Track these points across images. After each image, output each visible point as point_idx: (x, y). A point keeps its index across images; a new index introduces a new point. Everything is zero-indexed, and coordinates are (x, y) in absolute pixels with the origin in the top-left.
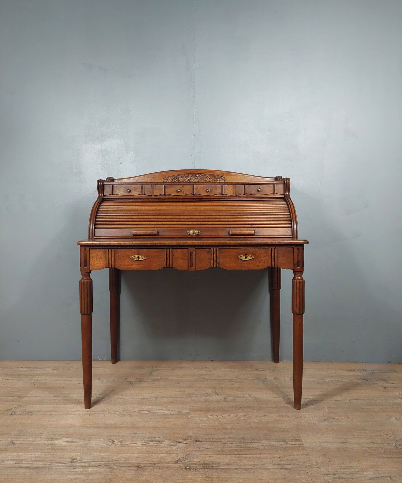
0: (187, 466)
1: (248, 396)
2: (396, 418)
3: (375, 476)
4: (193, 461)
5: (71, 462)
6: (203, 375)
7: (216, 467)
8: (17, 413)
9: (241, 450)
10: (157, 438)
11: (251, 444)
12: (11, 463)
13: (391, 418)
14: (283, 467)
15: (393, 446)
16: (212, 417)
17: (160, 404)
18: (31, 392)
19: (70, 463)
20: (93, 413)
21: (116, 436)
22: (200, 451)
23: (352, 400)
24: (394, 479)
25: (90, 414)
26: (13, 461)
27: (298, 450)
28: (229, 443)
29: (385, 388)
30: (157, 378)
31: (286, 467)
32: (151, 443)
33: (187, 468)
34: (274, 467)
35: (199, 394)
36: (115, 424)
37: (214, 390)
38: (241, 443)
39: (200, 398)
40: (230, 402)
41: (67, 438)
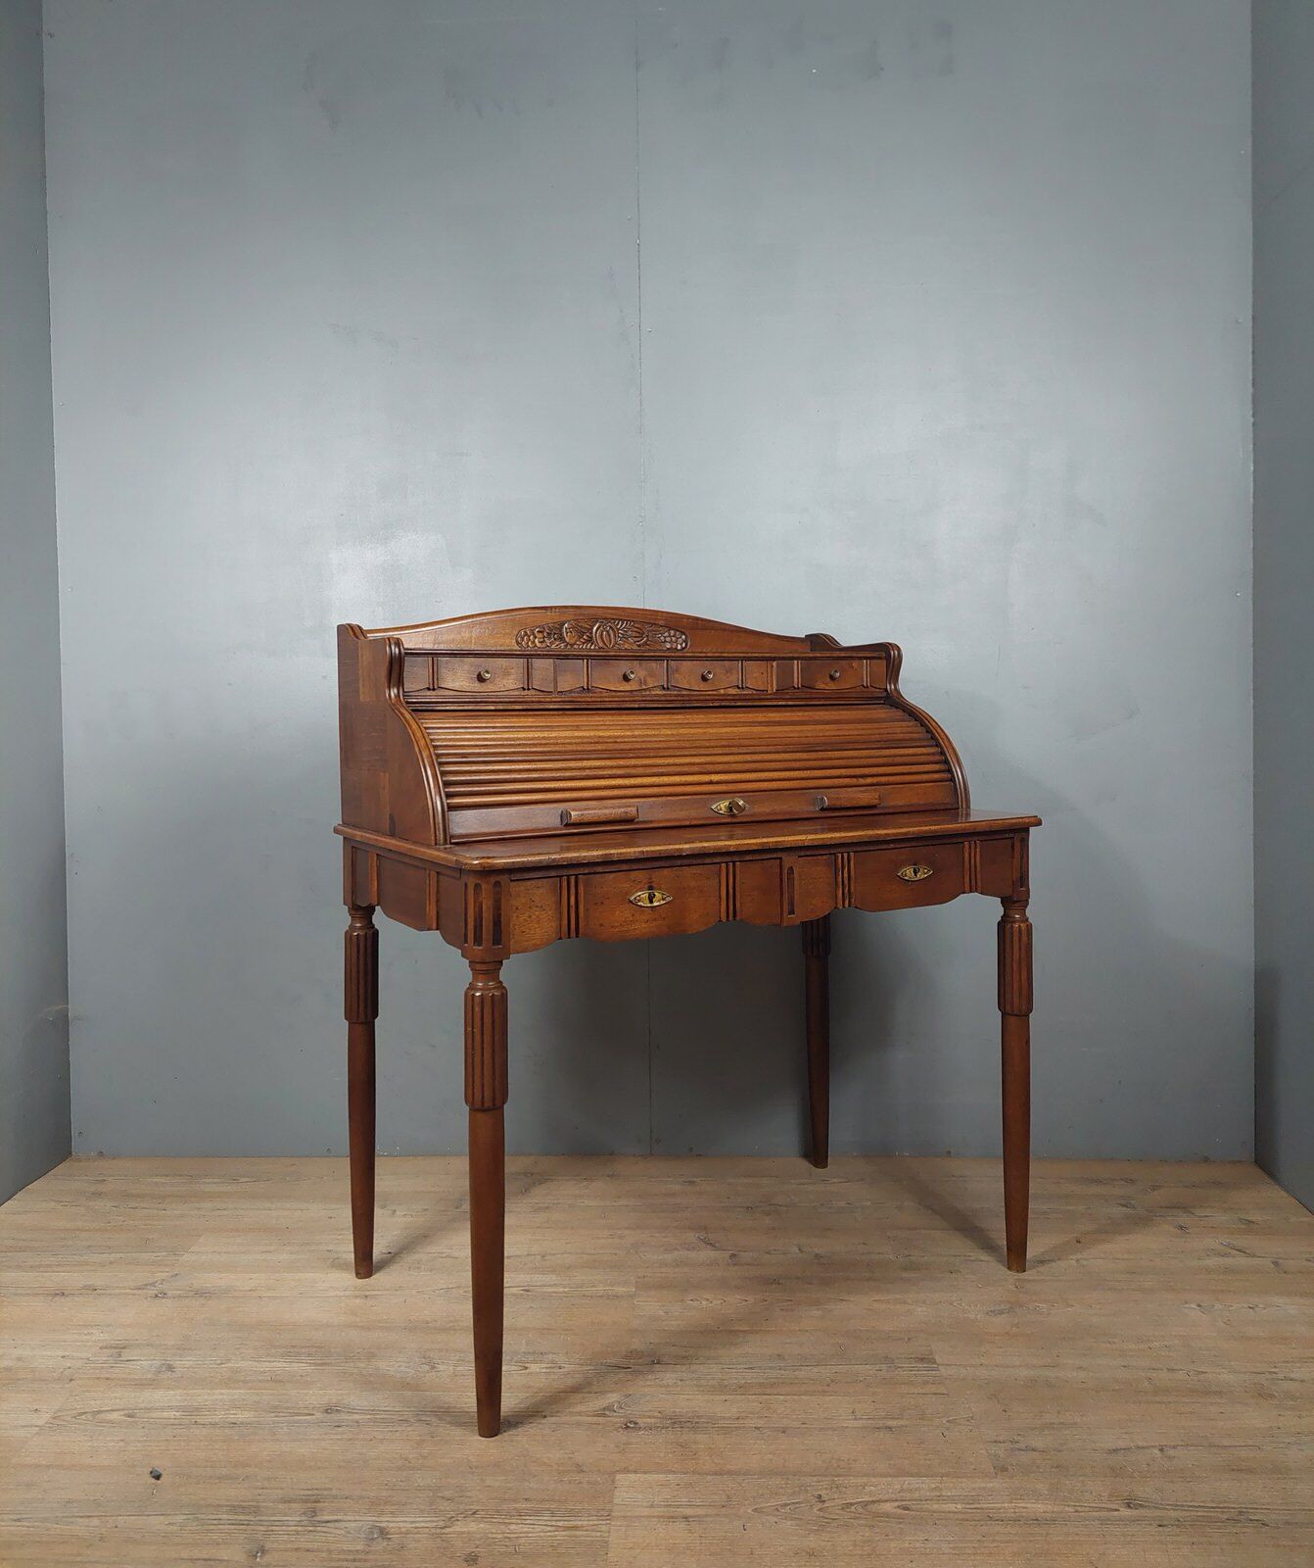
0: (630, 1422)
1: (797, 1250)
2: (1199, 1306)
3: (1121, 1444)
4: (645, 1409)
5: (326, 1411)
6: (673, 1195)
7: (705, 1425)
8: (170, 1293)
9: (772, 1385)
10: (550, 1356)
11: (801, 1370)
12: (172, 1414)
13: (1187, 1306)
14: (881, 1423)
15: (1180, 1375)
16: (695, 1303)
17: (553, 1271)
18: (201, 1241)
19: (326, 1415)
20: (374, 1293)
21: (441, 1350)
22: (665, 1386)
23: (1085, 1259)
24: (1171, 1452)
25: (366, 1297)
26: (178, 1409)
27: (926, 1383)
28: (742, 1366)
29: (1181, 1228)
30: (544, 1203)
31: (890, 1423)
32: (534, 1368)
33: (628, 1427)
34: (857, 1424)
35: (662, 1246)
36: (436, 1321)
37: (702, 1235)
38: (771, 1368)
39: (666, 1256)
40: (748, 1264)
41: (309, 1355)
